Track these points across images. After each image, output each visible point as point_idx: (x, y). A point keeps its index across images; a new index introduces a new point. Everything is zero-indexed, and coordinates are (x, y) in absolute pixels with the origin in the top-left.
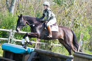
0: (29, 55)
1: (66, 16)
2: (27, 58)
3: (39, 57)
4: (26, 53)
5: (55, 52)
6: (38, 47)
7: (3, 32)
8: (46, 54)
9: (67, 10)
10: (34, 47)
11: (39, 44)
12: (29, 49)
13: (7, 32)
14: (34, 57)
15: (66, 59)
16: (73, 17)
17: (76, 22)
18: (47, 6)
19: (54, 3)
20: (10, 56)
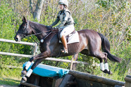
0: (61, 79)
1: (115, 24)
2: (59, 84)
3: (75, 82)
4: (58, 76)
5: (98, 76)
6: (75, 69)
7: (25, 46)
8: (85, 78)
9: (116, 15)
10: (69, 68)
11: (76, 64)
12: (62, 71)
13: (30, 46)
14: (68, 83)
15: (114, 86)
16: (125, 25)
17: (129, 32)
18: (64, 5)
19: (97, 5)
20: (35, 80)
